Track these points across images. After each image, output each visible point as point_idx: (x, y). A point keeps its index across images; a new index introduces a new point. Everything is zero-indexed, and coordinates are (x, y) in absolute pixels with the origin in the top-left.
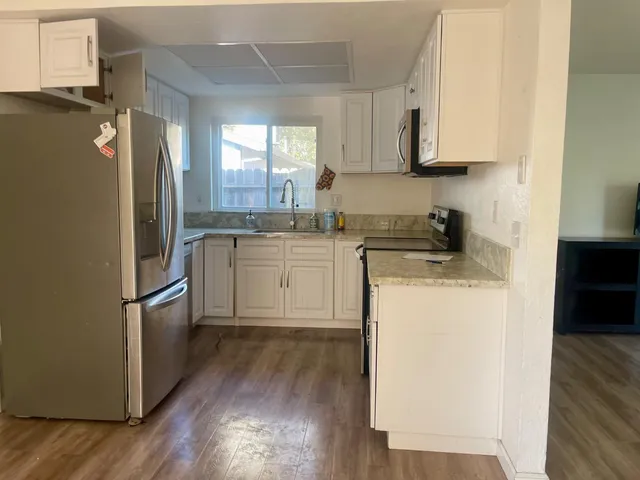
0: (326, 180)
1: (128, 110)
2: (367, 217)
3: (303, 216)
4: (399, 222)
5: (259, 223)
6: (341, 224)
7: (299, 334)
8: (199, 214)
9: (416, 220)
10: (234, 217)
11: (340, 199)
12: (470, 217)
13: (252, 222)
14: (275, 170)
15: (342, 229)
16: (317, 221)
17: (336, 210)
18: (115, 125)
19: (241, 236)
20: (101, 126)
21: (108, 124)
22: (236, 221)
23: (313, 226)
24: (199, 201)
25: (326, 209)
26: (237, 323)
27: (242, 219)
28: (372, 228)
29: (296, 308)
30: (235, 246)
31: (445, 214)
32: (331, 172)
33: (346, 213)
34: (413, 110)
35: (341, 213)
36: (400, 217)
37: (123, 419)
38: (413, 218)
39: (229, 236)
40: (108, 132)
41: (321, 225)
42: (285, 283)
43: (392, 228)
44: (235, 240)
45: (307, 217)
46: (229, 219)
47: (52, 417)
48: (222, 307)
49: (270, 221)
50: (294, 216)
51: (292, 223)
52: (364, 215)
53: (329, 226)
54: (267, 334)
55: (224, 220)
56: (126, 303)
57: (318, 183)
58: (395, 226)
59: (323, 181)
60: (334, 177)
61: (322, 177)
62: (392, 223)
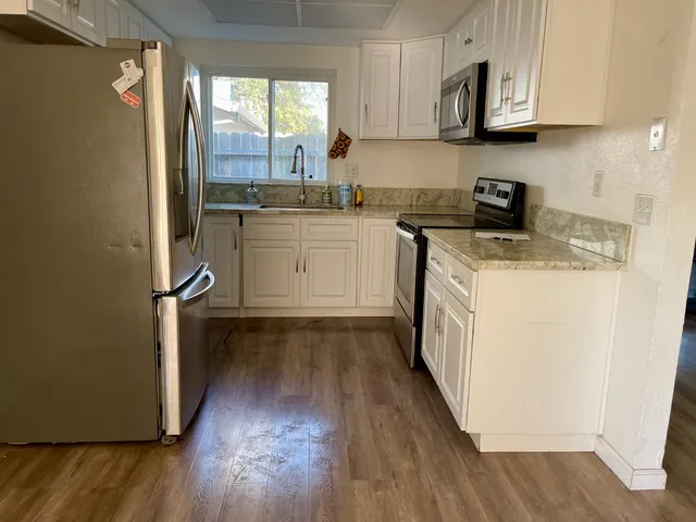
0: (340, 147)
1: (159, 44)
2: (386, 191)
3: (313, 188)
4: (422, 196)
5: (261, 196)
6: (358, 199)
7: (319, 325)
9: (440, 194)
10: (229, 190)
11: (355, 171)
12: (540, 190)
13: (255, 195)
14: (278, 135)
15: (360, 204)
16: (331, 195)
17: (352, 182)
18: (141, 64)
19: (246, 212)
20: (122, 65)
21: (131, 62)
22: (232, 195)
23: (326, 201)
25: (342, 181)
26: (243, 315)
27: (241, 191)
28: (391, 203)
29: (314, 296)
30: (241, 224)
31: (508, 188)
32: (347, 138)
33: (365, 186)
34: (480, 64)
35: (359, 186)
36: (423, 192)
37: (156, 438)
38: (437, 192)
39: (232, 212)
40: (130, 73)
41: (335, 199)
42: (301, 268)
43: (414, 203)
44: (241, 217)
45: (318, 190)
46: (223, 192)
47: (61, 441)
48: (225, 296)
49: (274, 195)
50: (304, 189)
51: (301, 197)
52: (385, 189)
53: (344, 201)
54: (283, 326)
55: (218, 192)
56: (160, 296)
57: (331, 151)
58: (417, 201)
59: (338, 148)
60: (349, 143)
61: (336, 143)
62: (415, 198)
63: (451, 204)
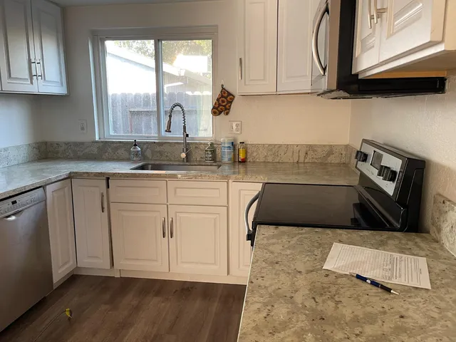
0: (223, 104)
2: (271, 147)
3: (198, 145)
4: (310, 153)
5: (148, 153)
6: (241, 156)
8: (83, 143)
9: (330, 150)
11: (240, 127)
13: (137, 154)
16: (214, 152)
17: (235, 140)
23: (209, 158)
24: (83, 129)
25: (224, 139)
29: (182, 262)
30: (108, 187)
31: (396, 164)
32: (229, 94)
33: (250, 140)
35: (242, 143)
36: (311, 148)
38: (327, 148)
41: (218, 157)
42: (168, 231)
43: (301, 160)
44: (108, 179)
45: (201, 147)
49: (161, 153)
50: (187, 146)
51: (183, 155)
52: (270, 145)
53: (226, 159)
57: (214, 108)
58: (305, 158)
59: (220, 105)
60: (233, 99)
61: (218, 100)
62: (302, 155)
63: (343, 160)
